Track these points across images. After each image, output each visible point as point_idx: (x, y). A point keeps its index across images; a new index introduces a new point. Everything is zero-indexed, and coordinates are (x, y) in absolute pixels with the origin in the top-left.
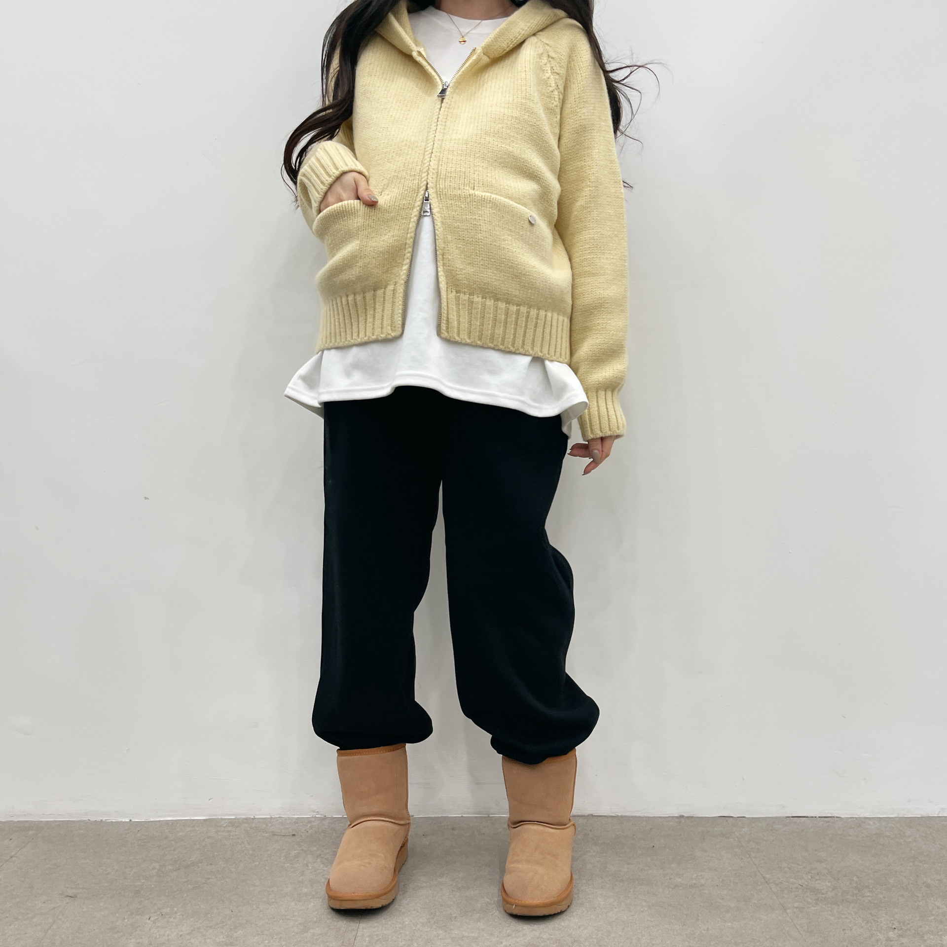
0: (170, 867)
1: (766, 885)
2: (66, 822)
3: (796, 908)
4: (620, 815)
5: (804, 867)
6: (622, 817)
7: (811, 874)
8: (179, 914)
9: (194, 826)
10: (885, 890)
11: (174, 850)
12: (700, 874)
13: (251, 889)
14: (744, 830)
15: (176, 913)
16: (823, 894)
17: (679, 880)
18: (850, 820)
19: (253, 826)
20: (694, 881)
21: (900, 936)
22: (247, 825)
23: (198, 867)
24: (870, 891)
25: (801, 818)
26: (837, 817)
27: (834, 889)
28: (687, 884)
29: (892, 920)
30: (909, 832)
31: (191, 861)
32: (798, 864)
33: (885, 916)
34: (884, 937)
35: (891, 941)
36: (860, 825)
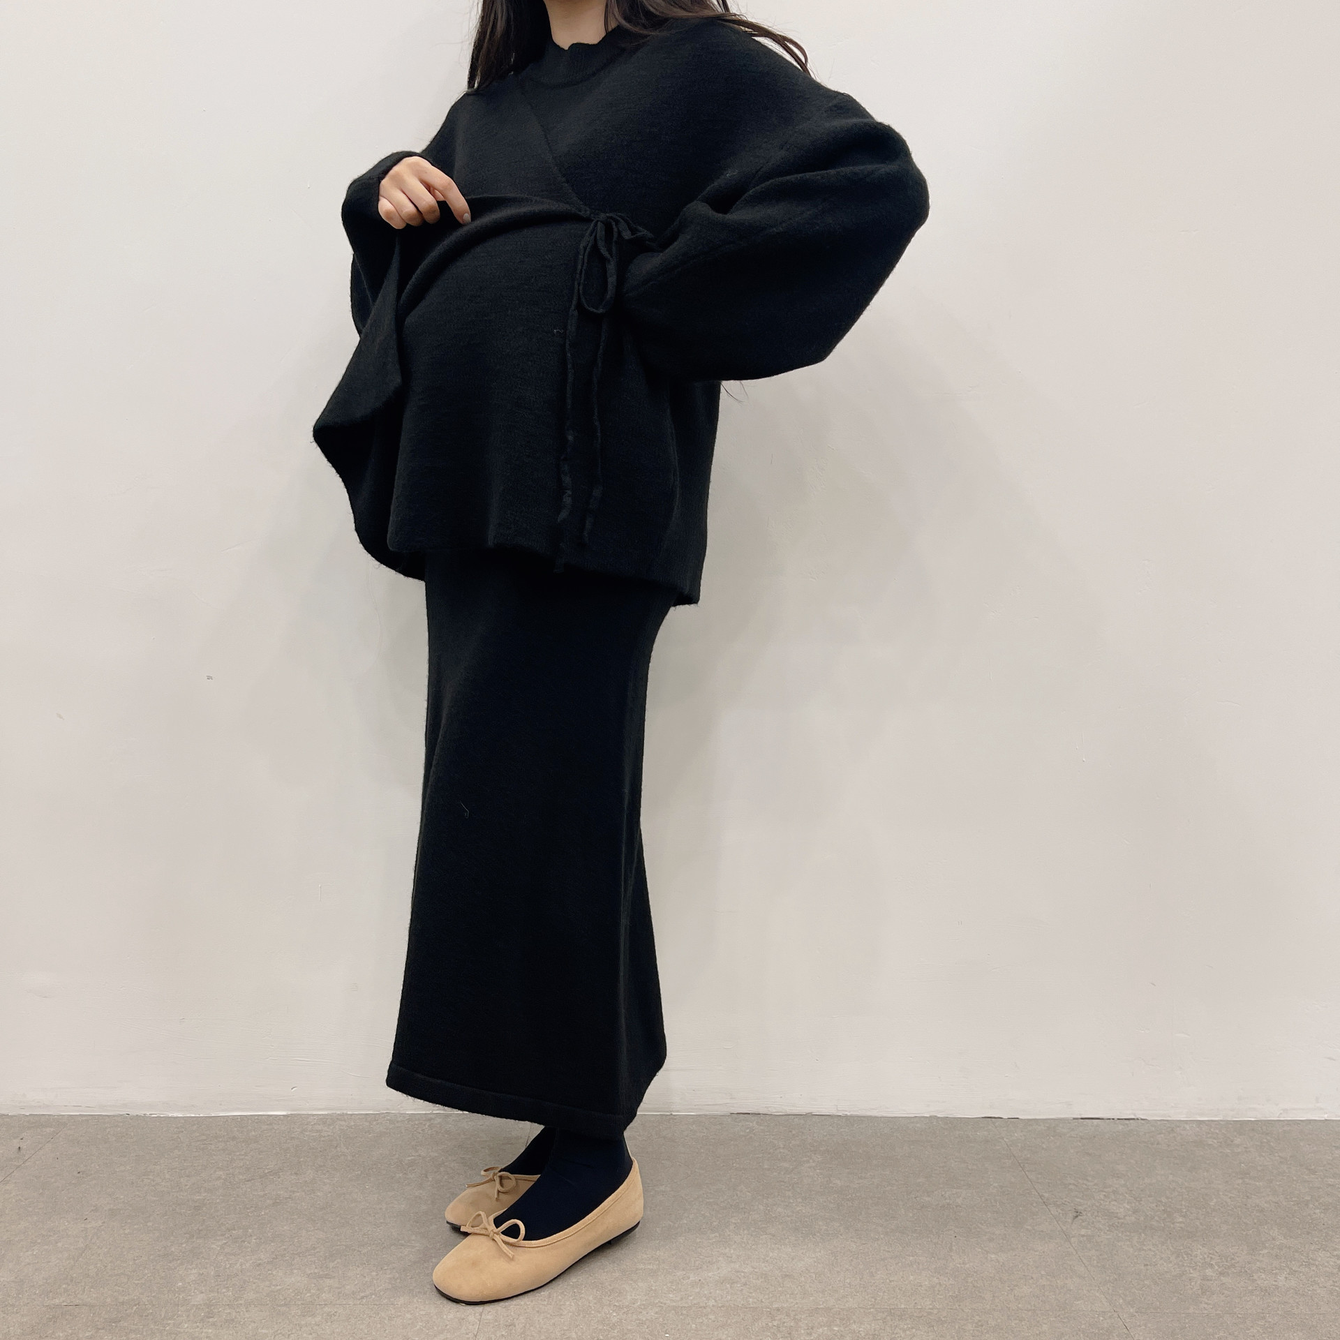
0: (241, 1177)
1: (1044, 1207)
2: (97, 1117)
3: (1083, 1236)
4: (849, 1114)
5: (1095, 1184)
6: (852, 1116)
7: (1104, 1193)
8: (255, 1237)
9: (271, 1124)
10: (1202, 1215)
11: (246, 1154)
12: (954, 1191)
13: (353, 1205)
14: (1016, 1134)
15: (251, 1236)
16: (1119, 1219)
17: (927, 1199)
18: (1159, 1123)
19: (353, 1124)
20: (948, 1201)
21: (1221, 1274)
22: (343, 1123)
23: (279, 1178)
24: (1184, 1217)
25: (1094, 1121)
26: (1142, 1119)
27: (1134, 1213)
28: (938, 1204)
29: (1210, 1254)
30: (1239, 1140)
31: (268, 1169)
32: (1087, 1180)
33: (1201, 1247)
34: (1200, 1275)
35: (1208, 1280)
36: (1172, 1130)
